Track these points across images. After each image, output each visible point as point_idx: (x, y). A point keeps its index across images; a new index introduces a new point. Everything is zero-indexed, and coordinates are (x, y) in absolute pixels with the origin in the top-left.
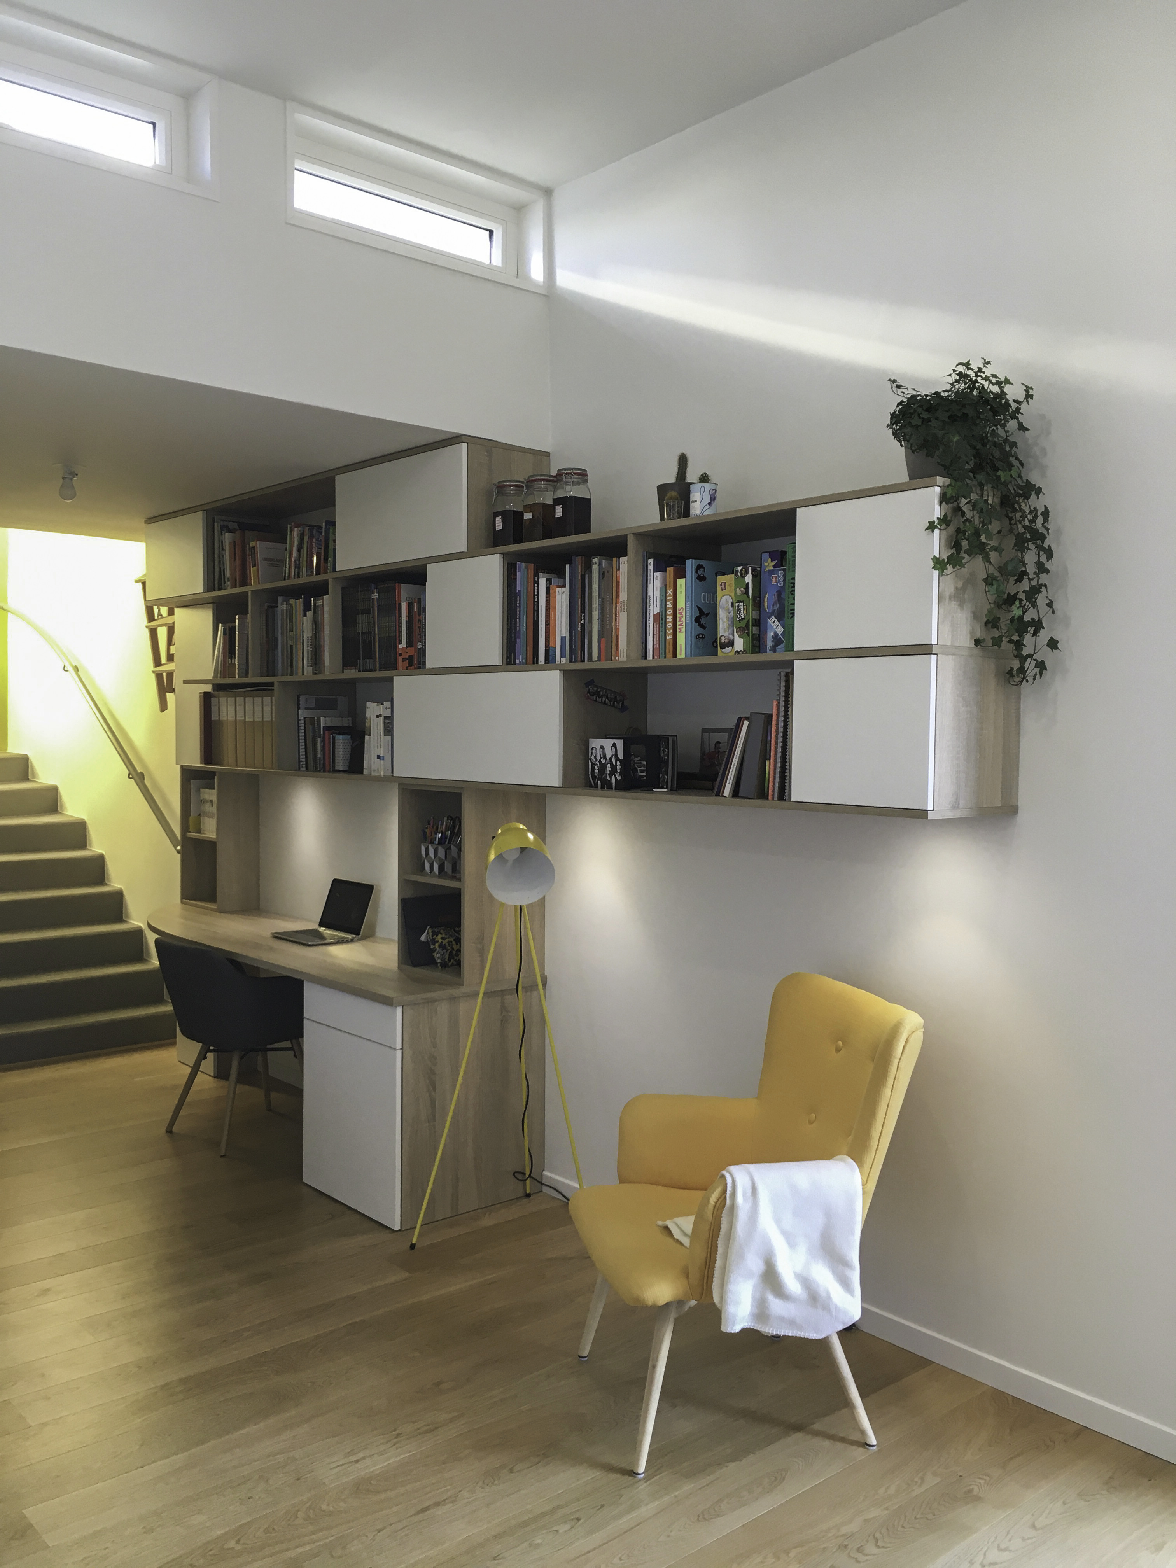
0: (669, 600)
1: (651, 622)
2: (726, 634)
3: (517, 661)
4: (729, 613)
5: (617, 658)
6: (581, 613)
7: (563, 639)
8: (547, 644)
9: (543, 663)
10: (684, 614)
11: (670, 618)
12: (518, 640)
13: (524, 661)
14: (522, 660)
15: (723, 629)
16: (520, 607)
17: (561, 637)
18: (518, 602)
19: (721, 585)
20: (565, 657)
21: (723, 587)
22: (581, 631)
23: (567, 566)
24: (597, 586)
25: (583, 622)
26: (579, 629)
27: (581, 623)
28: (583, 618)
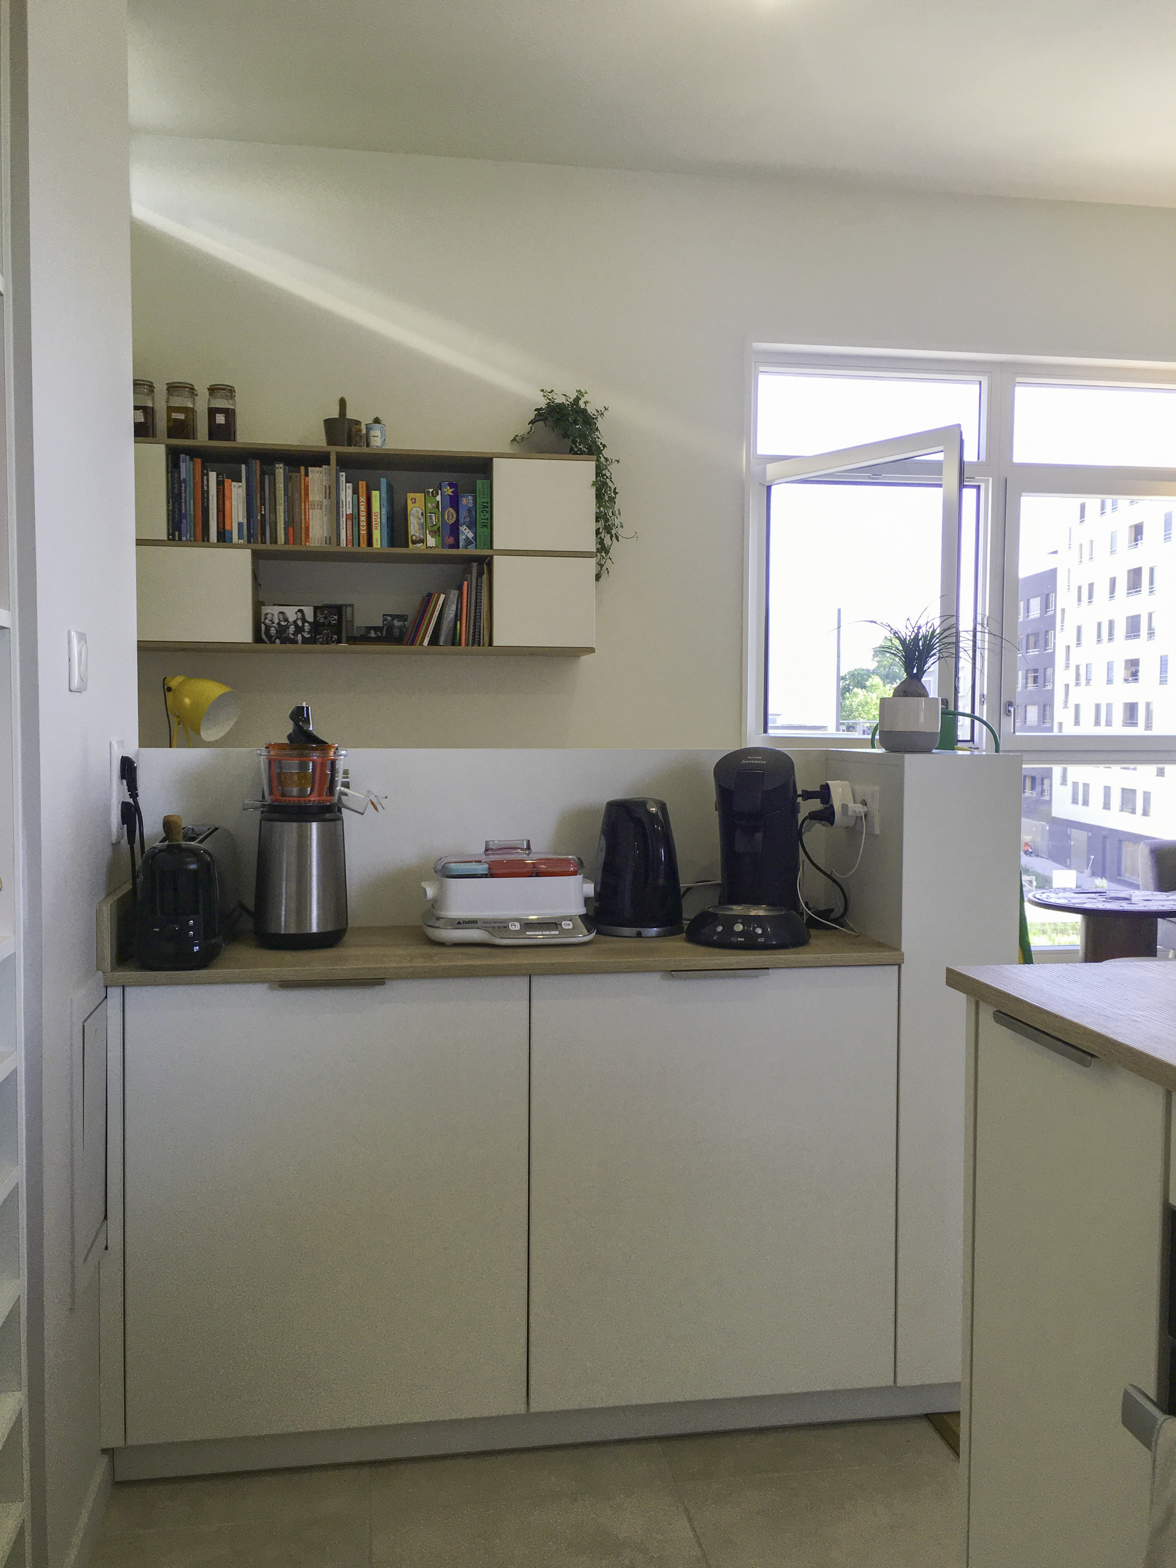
0: (362, 505)
1: (343, 520)
2: (417, 534)
3: (184, 538)
4: (420, 520)
5: (308, 544)
6: (261, 504)
7: (240, 525)
8: (221, 527)
9: (215, 541)
10: (379, 516)
11: (363, 519)
12: (184, 521)
13: (192, 539)
14: (190, 537)
15: (414, 529)
16: (185, 493)
17: (239, 523)
18: (183, 488)
19: (411, 500)
20: (243, 539)
21: (413, 501)
22: (261, 520)
23: (243, 467)
24: (282, 485)
25: (263, 513)
26: (259, 518)
27: (261, 514)
28: (263, 509)
